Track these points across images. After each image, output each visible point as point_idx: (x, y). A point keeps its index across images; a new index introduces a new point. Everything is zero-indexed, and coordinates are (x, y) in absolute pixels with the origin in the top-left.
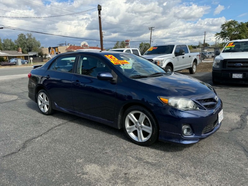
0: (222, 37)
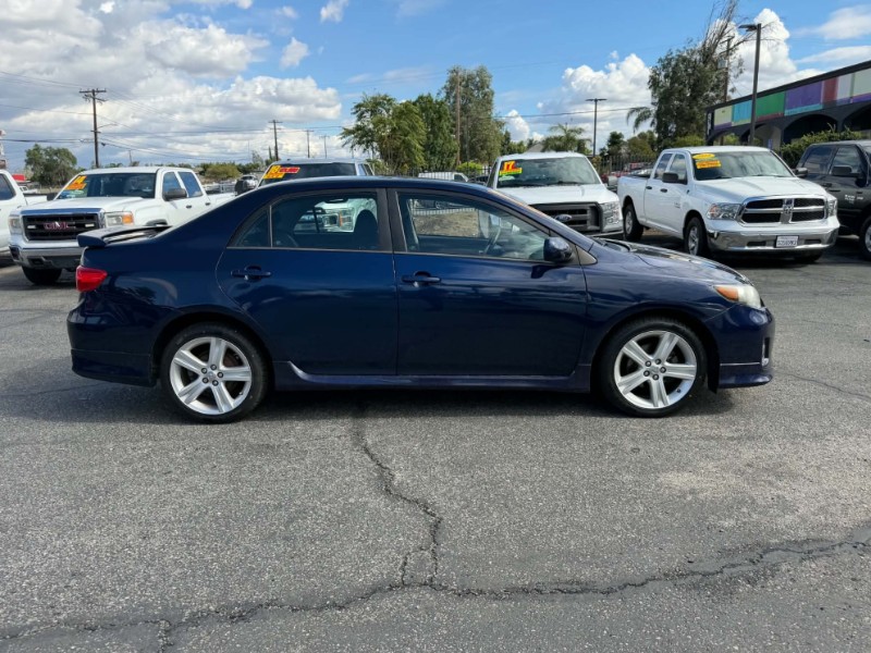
0: (359, 143)
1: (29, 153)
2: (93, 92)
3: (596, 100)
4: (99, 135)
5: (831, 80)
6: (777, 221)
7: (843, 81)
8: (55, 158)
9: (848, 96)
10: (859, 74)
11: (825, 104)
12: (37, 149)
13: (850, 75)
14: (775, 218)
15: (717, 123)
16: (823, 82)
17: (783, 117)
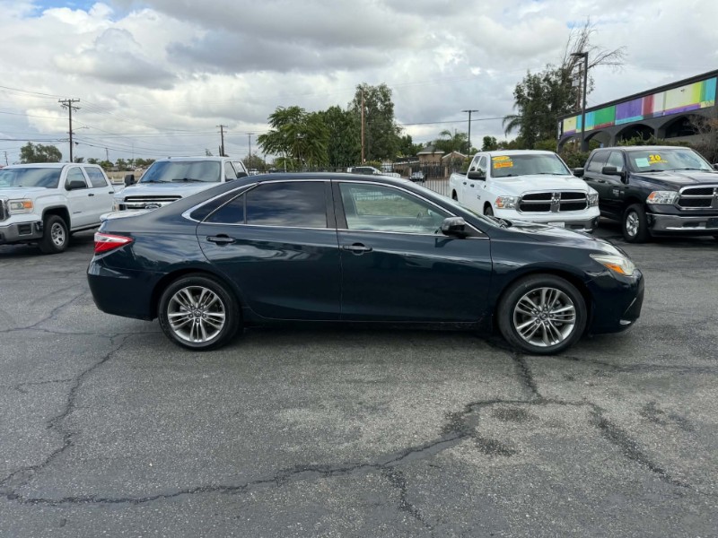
1: (23, 149)
2: (70, 101)
3: (470, 112)
4: (73, 136)
5: (649, 97)
6: (548, 210)
7: (658, 97)
8: (44, 153)
9: (661, 109)
10: (669, 93)
11: (645, 116)
12: (30, 145)
13: (662, 93)
14: (545, 208)
15: (565, 130)
16: (643, 98)
17: (614, 126)
